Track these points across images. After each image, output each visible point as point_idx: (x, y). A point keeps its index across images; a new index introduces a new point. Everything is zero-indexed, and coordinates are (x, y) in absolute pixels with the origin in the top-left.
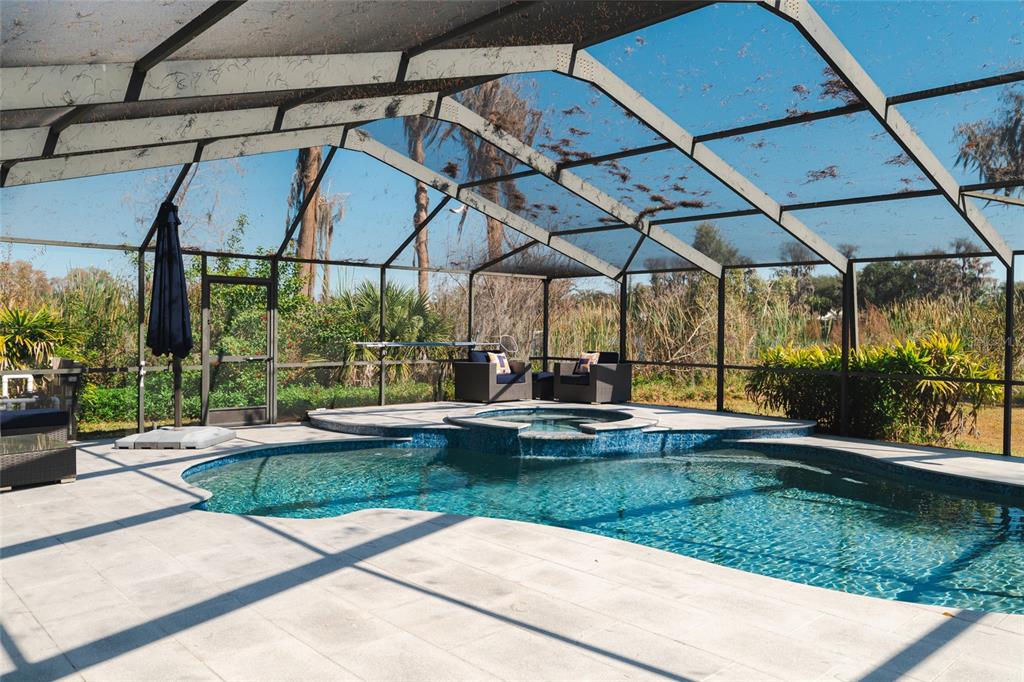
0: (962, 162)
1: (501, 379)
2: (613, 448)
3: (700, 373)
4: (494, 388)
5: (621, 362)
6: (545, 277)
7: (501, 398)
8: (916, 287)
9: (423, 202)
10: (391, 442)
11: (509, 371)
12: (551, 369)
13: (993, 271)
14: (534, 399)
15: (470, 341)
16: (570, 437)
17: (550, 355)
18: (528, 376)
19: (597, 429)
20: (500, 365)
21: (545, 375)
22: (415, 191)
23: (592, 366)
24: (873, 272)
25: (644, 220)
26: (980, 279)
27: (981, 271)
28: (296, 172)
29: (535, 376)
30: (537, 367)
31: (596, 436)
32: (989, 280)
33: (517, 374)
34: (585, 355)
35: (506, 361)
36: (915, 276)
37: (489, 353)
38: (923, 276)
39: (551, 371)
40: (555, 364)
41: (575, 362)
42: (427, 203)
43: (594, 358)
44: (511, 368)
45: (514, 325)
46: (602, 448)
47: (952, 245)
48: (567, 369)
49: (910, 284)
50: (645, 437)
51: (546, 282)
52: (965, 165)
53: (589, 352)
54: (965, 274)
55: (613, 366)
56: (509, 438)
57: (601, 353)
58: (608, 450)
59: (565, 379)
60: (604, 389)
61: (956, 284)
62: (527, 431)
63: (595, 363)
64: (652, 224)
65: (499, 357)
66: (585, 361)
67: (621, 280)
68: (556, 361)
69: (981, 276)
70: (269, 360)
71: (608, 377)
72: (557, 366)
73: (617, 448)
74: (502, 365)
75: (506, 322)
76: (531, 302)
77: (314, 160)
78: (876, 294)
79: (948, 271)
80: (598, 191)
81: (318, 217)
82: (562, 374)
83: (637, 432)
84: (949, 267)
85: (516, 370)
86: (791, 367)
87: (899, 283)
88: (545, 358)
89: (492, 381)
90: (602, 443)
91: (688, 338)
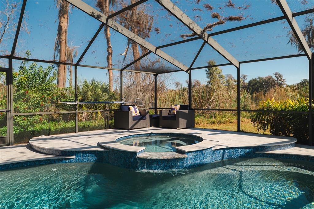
0: (290, 42)
1: (135, 118)
2: (196, 162)
3: (215, 113)
4: (131, 123)
5: (189, 109)
6: (155, 74)
7: (135, 127)
8: (264, 86)
9: (110, 51)
10: (62, 160)
11: (139, 115)
12: (158, 113)
13: (286, 82)
14: (151, 126)
15: (121, 101)
16: (170, 157)
17: (158, 107)
18: (148, 117)
19: (187, 151)
20: (134, 112)
21: (156, 116)
22: (107, 48)
23: (177, 111)
24: (252, 82)
25: (205, 33)
26: (282, 84)
27: (282, 82)
28: (57, 37)
29: (151, 116)
30: (152, 112)
31: (186, 156)
32: (285, 84)
33: (142, 116)
34: (173, 107)
35: (137, 110)
36: (263, 83)
37: (130, 106)
38: (266, 83)
39: (159, 114)
40: (160, 111)
41: (169, 110)
42: (112, 52)
43: (178, 108)
44: (140, 113)
45: (144, 96)
46: (190, 162)
47: (274, 74)
48: (165, 113)
49: (262, 86)
50: (214, 153)
51: (156, 76)
52: (292, 44)
53: (175, 105)
54: (278, 83)
55: (187, 111)
56: (131, 158)
57: (181, 105)
58: (193, 163)
59: (165, 118)
60: (183, 122)
61: (275, 85)
62: (143, 153)
63: (178, 110)
64: (209, 35)
65: (135, 108)
66: (174, 109)
67: (189, 72)
68: (160, 110)
69: (282, 83)
70: (8, 111)
71: (184, 116)
72: (161, 112)
73: (198, 162)
74: (136, 112)
75: (141, 95)
76: (151, 88)
77: (64, 32)
78: (253, 89)
79: (273, 82)
80: (182, 12)
81: (67, 55)
82: (163, 115)
83: (209, 151)
84: (274, 81)
85: (142, 113)
86: (276, 110)
87: (259, 85)
88: (156, 108)
89: (131, 119)
90: (190, 160)
91: (210, 100)
